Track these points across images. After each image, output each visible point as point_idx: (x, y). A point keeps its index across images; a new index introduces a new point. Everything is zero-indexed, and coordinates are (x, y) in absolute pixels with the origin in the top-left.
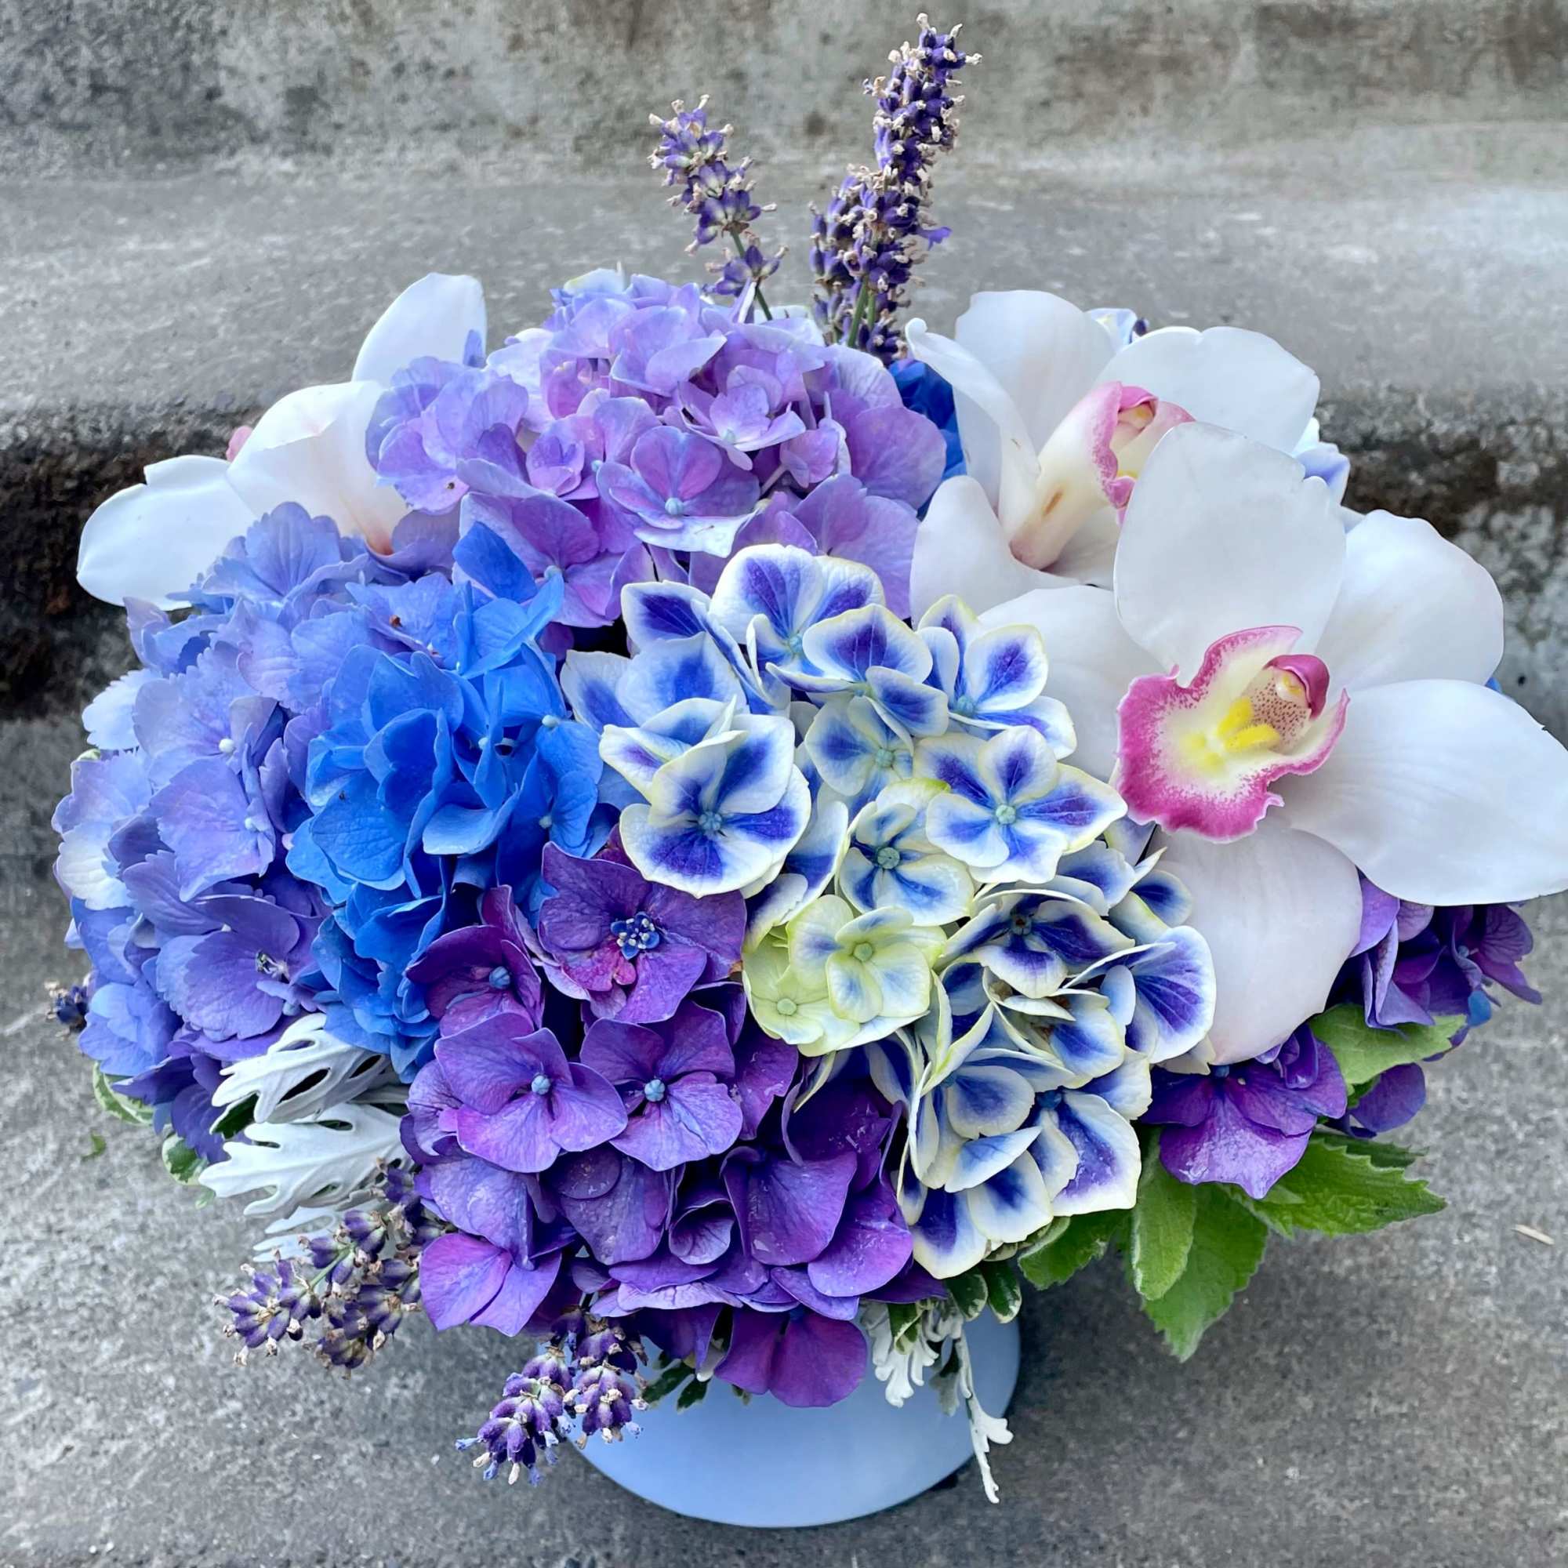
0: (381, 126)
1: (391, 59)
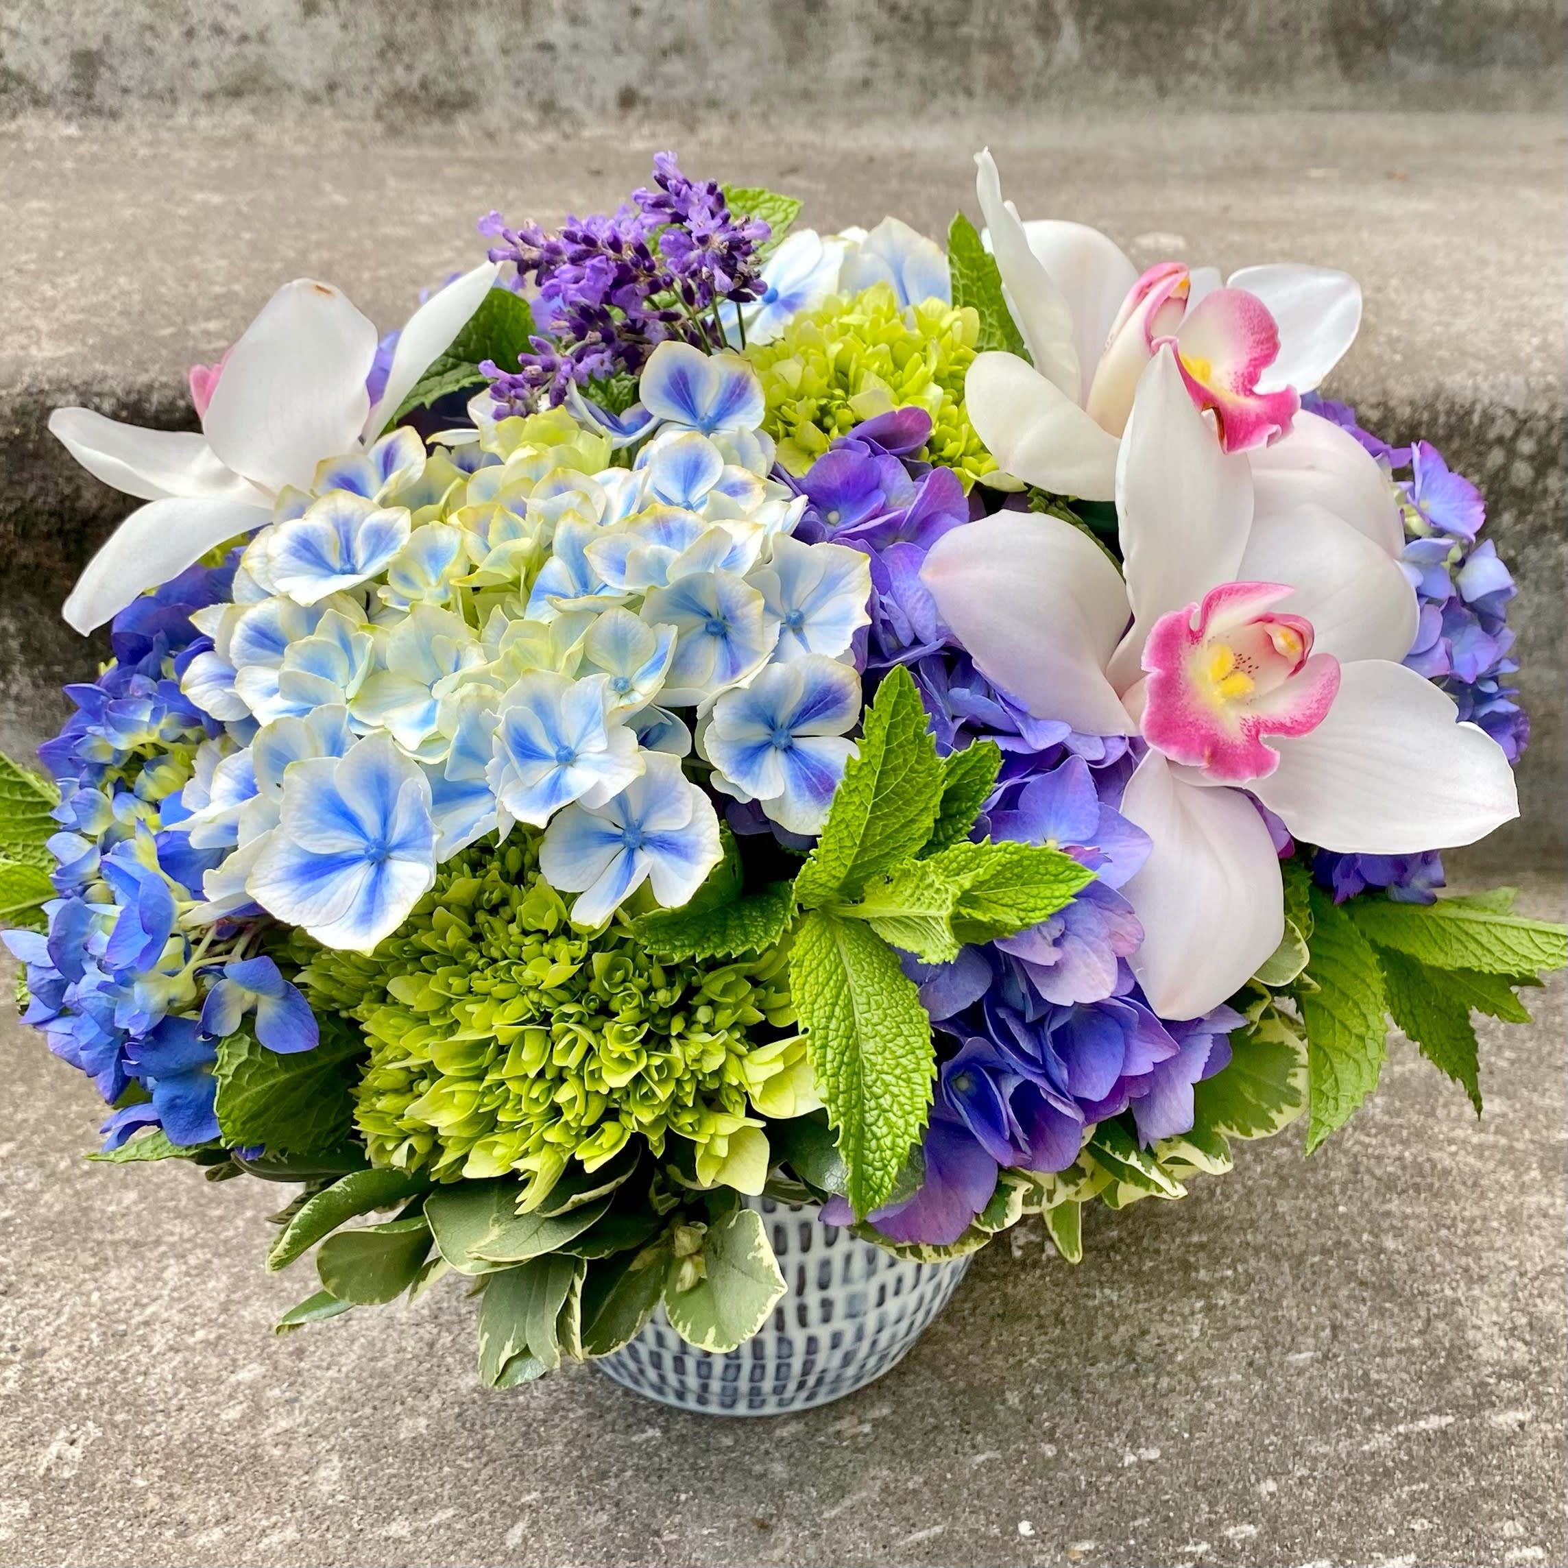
0: (172, 91)
1: (182, 22)
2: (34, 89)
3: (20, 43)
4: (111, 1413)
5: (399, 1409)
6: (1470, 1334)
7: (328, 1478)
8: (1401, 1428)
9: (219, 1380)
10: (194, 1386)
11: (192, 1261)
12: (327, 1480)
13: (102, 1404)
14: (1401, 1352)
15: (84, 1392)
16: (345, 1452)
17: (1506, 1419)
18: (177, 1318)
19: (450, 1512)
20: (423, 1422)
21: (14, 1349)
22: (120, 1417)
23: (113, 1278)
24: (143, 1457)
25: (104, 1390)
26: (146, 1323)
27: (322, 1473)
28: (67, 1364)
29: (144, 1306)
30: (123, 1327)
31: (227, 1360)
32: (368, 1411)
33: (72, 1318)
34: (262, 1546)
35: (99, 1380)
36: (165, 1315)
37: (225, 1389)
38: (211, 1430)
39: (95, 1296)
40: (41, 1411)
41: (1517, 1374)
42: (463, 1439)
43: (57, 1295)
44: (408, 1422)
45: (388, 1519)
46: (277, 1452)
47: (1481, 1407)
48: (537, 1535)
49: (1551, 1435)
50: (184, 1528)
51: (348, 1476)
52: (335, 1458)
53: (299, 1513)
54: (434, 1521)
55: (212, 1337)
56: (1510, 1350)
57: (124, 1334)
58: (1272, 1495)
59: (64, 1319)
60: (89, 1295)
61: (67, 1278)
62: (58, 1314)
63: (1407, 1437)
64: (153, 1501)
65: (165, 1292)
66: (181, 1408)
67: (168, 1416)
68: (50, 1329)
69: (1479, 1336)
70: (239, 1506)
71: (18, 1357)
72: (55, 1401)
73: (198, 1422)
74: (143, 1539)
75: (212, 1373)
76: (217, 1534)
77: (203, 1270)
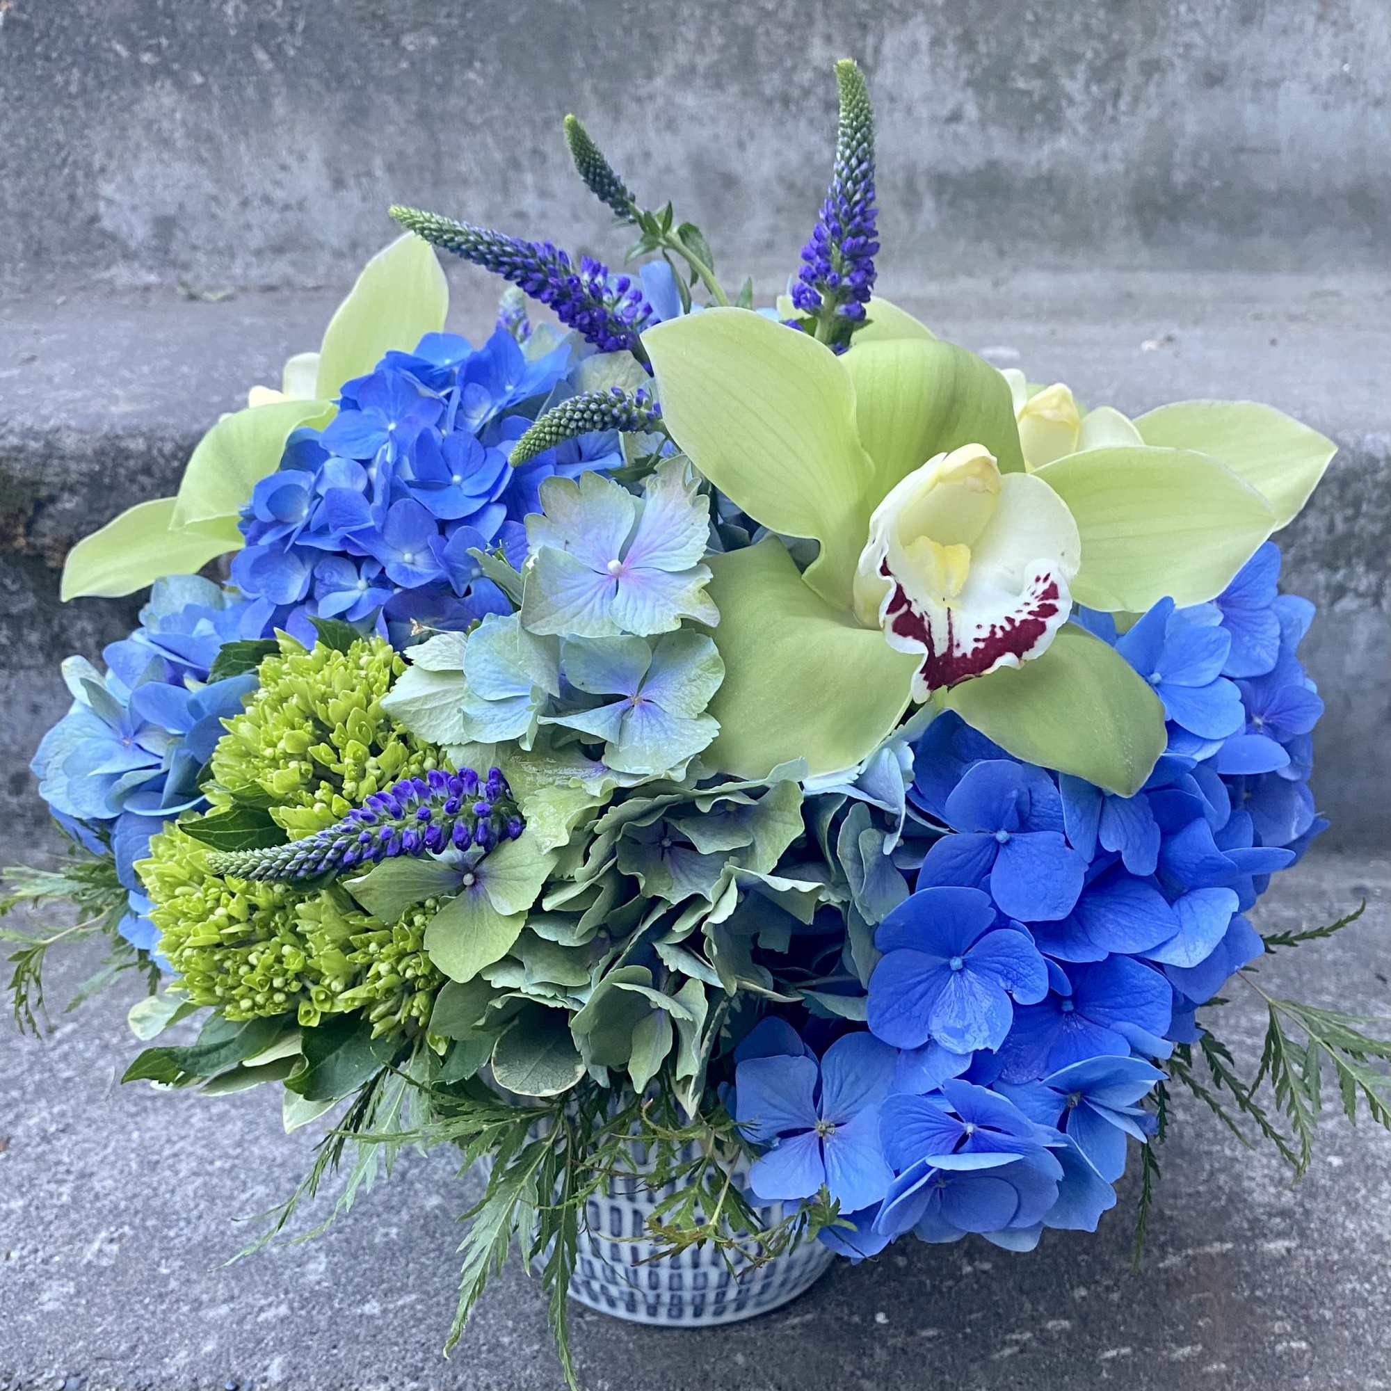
2: (124, 246)
3: (114, 210)
4: (143, 1220)
5: (375, 1220)
6: (1246, 1184)
7: (317, 1268)
8: (1190, 1252)
9: (231, 1198)
10: (212, 1201)
11: (214, 1110)
12: (316, 1271)
13: (137, 1212)
14: (1190, 1195)
15: (123, 1204)
16: (330, 1251)
17: (1277, 1247)
18: (200, 1152)
19: (414, 1297)
20: (394, 1231)
21: (68, 1172)
22: (150, 1223)
23: (150, 1123)
24: (167, 1253)
25: (138, 1203)
26: (175, 1155)
27: (311, 1266)
28: (109, 1183)
29: (174, 1143)
30: (155, 1158)
31: (238, 1183)
32: (350, 1221)
33: (115, 1150)
34: (260, 1319)
35: (135, 1196)
36: (190, 1149)
37: (236, 1204)
38: (223, 1233)
39: (135, 1135)
40: (87, 1217)
41: (1284, 1213)
42: (426, 1243)
43: (105, 1134)
44: (382, 1230)
45: (364, 1301)
46: (275, 1250)
47: (1255, 1237)
48: (484, 1316)
49: (1313, 1259)
50: (197, 1305)
51: (332, 1270)
52: (322, 1256)
53: (291, 1296)
54: (400, 1303)
55: (227, 1166)
56: (1279, 1195)
57: (157, 1162)
58: (1083, 1298)
59: (109, 1150)
60: (130, 1133)
61: (113, 1121)
62: (105, 1147)
63: (1194, 1258)
64: (173, 1284)
65: (192, 1133)
66: (200, 1217)
67: (188, 1222)
68: (99, 1158)
69: (1253, 1184)
70: (242, 1290)
71: (71, 1177)
72: (99, 1211)
73: (213, 1227)
74: (164, 1312)
75: (226, 1193)
76: (224, 1310)
77: (223, 1118)
